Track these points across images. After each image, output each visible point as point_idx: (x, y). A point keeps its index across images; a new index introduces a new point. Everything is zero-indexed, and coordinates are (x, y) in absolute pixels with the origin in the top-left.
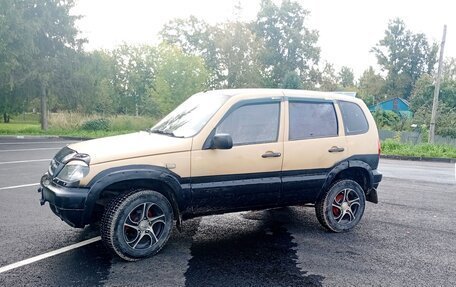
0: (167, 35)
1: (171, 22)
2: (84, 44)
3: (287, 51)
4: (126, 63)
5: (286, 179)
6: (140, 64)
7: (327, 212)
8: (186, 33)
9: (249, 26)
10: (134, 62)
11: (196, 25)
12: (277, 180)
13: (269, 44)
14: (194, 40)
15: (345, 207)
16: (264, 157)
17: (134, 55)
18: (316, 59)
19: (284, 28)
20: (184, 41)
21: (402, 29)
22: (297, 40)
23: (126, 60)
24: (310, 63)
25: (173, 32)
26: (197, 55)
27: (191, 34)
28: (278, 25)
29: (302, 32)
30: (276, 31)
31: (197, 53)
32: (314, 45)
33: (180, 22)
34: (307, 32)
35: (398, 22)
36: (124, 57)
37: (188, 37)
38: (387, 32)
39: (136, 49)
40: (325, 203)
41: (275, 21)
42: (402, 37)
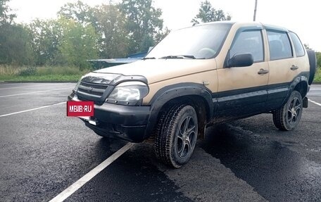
0: (64, 14)
1: (65, 6)
2: (14, 18)
3: (142, 22)
4: (39, 32)
5: (270, 92)
6: (49, 33)
7: (285, 116)
8: (75, 12)
9: (118, 7)
10: (44, 32)
11: (82, 7)
12: (265, 92)
13: (130, 18)
14: (81, 16)
15: (293, 111)
16: (259, 73)
17: (45, 26)
18: (161, 27)
19: (140, 8)
20: (75, 17)
21: (209, 7)
22: (148, 14)
23: (39, 30)
24: (157, 29)
25: (67, 12)
26: (84, 26)
27: (79, 13)
28: (136, 6)
29: (151, 10)
30: (135, 9)
31: (84, 25)
32: (159, 18)
33: (72, 5)
34: (154, 10)
35: (207, 3)
36: (37, 28)
37: (77, 15)
38: (200, 10)
39: (45, 23)
40: (284, 109)
41: (134, 3)
42: (209, 13)
